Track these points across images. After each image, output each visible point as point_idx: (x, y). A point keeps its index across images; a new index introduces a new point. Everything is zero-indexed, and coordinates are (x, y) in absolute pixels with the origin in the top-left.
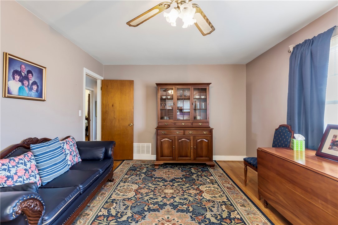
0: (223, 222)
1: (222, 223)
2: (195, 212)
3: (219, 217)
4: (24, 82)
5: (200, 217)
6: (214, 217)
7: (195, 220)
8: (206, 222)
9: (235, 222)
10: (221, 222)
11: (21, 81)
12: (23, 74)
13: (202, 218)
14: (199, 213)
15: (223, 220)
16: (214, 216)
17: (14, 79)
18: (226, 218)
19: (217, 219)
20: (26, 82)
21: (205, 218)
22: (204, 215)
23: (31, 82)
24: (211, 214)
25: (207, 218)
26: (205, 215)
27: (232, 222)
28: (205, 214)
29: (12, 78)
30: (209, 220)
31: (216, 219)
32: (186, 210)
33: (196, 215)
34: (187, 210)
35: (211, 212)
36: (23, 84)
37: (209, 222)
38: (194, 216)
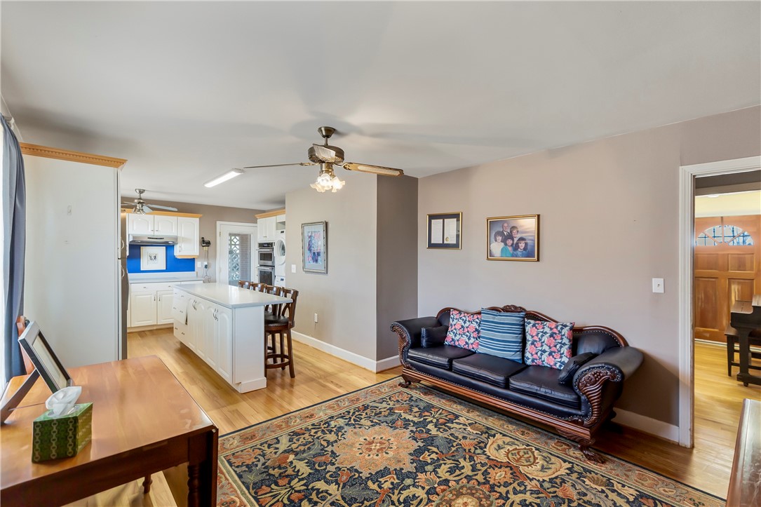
0: (303, 491)
1: (305, 487)
2: (361, 484)
3: (314, 497)
4: (508, 242)
5: (344, 478)
6: (322, 492)
7: (348, 469)
8: (331, 476)
9: (282, 501)
10: (307, 489)
11: (504, 241)
12: (505, 233)
13: (341, 479)
14: (353, 485)
15: (304, 495)
16: (324, 494)
17: (496, 241)
18: (301, 500)
19: (315, 492)
20: (510, 242)
21: (337, 483)
22: (341, 486)
23: (516, 240)
24: (330, 495)
25: (332, 483)
26: (339, 486)
27: (289, 499)
28: (340, 488)
29: (493, 240)
30: (327, 482)
31: (318, 490)
32: (379, 480)
33: (354, 479)
34: (377, 481)
35: (334, 499)
36: (506, 244)
37: (325, 477)
38: (355, 475)
